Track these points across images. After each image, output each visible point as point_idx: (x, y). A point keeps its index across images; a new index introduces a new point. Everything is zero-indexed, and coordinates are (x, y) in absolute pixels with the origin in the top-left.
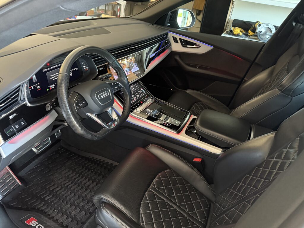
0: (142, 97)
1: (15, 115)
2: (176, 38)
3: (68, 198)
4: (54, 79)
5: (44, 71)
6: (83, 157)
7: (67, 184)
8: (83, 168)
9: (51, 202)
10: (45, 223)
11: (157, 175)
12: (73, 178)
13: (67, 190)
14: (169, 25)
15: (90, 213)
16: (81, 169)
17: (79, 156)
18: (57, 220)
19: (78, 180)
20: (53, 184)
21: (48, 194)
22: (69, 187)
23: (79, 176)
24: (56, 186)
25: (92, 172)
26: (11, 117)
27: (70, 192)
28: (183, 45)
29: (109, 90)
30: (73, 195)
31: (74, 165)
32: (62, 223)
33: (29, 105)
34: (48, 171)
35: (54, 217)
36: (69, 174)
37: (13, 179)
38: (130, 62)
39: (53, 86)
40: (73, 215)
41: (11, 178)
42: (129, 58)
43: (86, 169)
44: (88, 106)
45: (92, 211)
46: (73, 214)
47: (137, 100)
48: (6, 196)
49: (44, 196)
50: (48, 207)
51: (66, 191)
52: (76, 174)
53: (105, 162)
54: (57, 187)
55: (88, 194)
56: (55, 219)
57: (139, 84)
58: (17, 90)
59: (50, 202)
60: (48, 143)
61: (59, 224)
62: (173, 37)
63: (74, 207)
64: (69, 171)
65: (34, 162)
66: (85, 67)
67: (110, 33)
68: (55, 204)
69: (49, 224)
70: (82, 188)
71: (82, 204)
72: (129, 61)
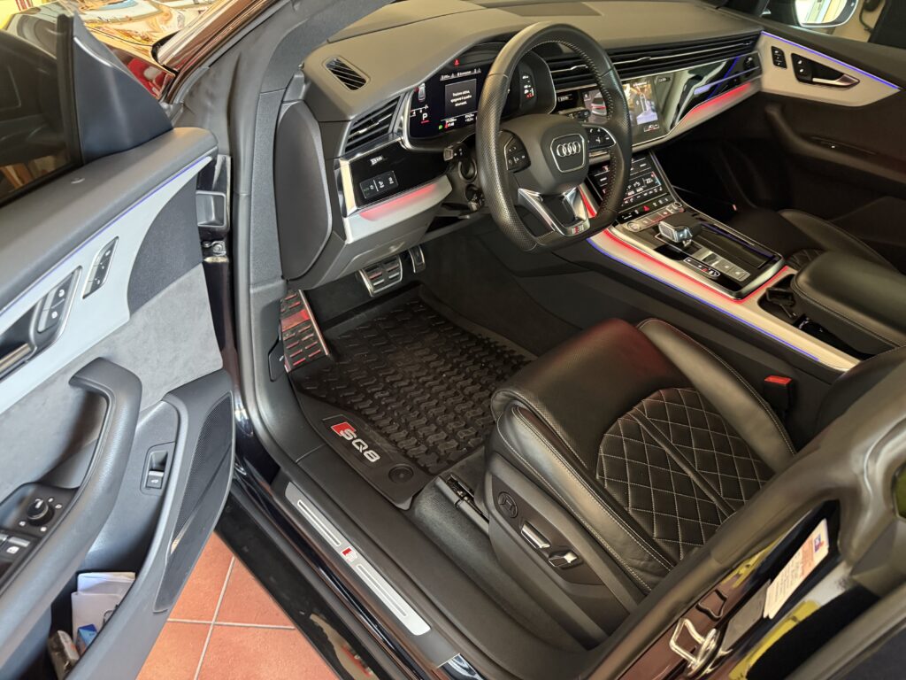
0: (649, 197)
1: (380, 158)
2: (781, 53)
3: (423, 406)
4: (457, 105)
5: (444, 78)
6: (464, 333)
7: (425, 379)
8: (462, 354)
9: (387, 405)
10: (370, 440)
11: (655, 391)
12: (438, 370)
13: (422, 390)
14: (769, 13)
15: (469, 448)
16: (458, 357)
17: (456, 328)
18: (396, 443)
19: (448, 377)
20: (392, 371)
21: (380, 389)
22: (427, 385)
23: (452, 369)
24: (398, 377)
25: (482, 368)
26: (374, 161)
27: (429, 395)
28: (800, 77)
29: (583, 141)
30: (434, 402)
31: (443, 344)
32: (406, 451)
33: (408, 145)
34: (384, 343)
35: (389, 435)
36: (429, 359)
37: (316, 338)
38: (638, 96)
39: (452, 120)
40: (431, 442)
41: (312, 335)
42: (636, 84)
43: (469, 358)
44: (530, 168)
45: (472, 446)
46: (431, 439)
47: (636, 201)
48: (297, 367)
49: (374, 390)
50: (378, 412)
51: (419, 392)
52: (445, 364)
53: (516, 354)
54: (402, 380)
55: (468, 409)
56: (392, 438)
57: (650, 162)
58: (391, 107)
59: (383, 403)
60: (397, 277)
61: (399, 450)
62: (774, 49)
63: (434, 427)
64: (430, 354)
65: (358, 317)
66: (529, 89)
67: (598, 14)
68: (393, 411)
69: (379, 444)
70: (456, 394)
71: (451, 426)
72: (636, 92)
